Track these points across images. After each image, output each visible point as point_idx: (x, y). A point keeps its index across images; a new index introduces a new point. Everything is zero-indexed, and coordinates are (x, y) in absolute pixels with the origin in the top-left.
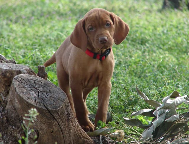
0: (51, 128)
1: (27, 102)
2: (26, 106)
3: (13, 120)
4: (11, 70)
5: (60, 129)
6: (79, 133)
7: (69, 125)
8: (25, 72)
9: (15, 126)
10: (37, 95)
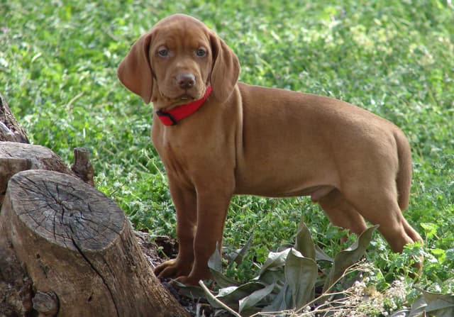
0: (89, 290)
1: (35, 234)
2: (32, 241)
3: (10, 269)
4: (8, 159)
5: (107, 293)
6: (155, 299)
7: (131, 282)
8: (40, 164)
9: (13, 284)
10: (59, 217)
